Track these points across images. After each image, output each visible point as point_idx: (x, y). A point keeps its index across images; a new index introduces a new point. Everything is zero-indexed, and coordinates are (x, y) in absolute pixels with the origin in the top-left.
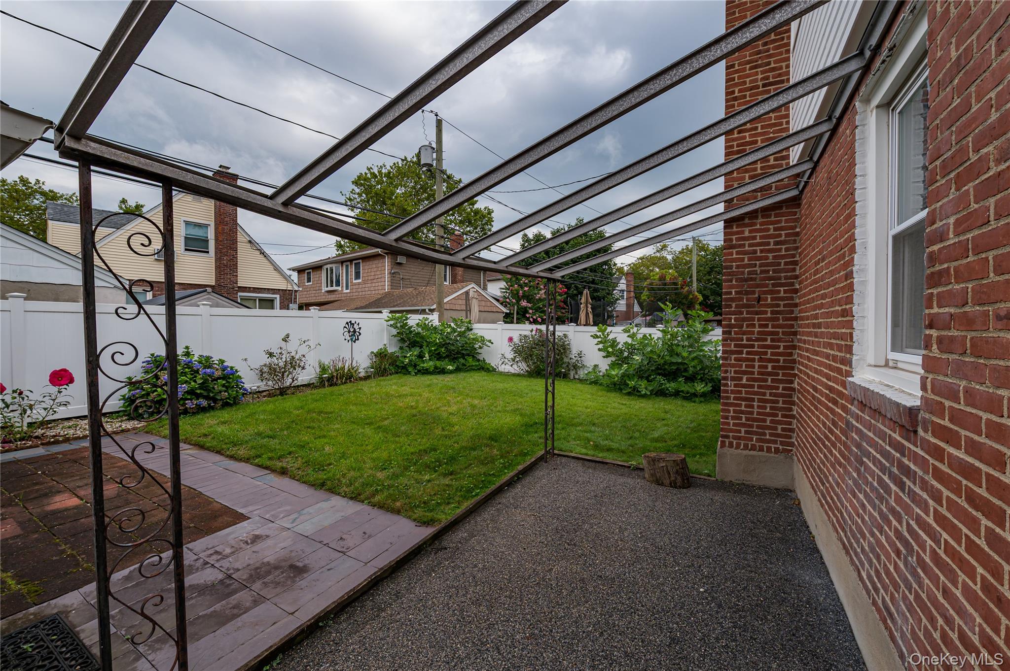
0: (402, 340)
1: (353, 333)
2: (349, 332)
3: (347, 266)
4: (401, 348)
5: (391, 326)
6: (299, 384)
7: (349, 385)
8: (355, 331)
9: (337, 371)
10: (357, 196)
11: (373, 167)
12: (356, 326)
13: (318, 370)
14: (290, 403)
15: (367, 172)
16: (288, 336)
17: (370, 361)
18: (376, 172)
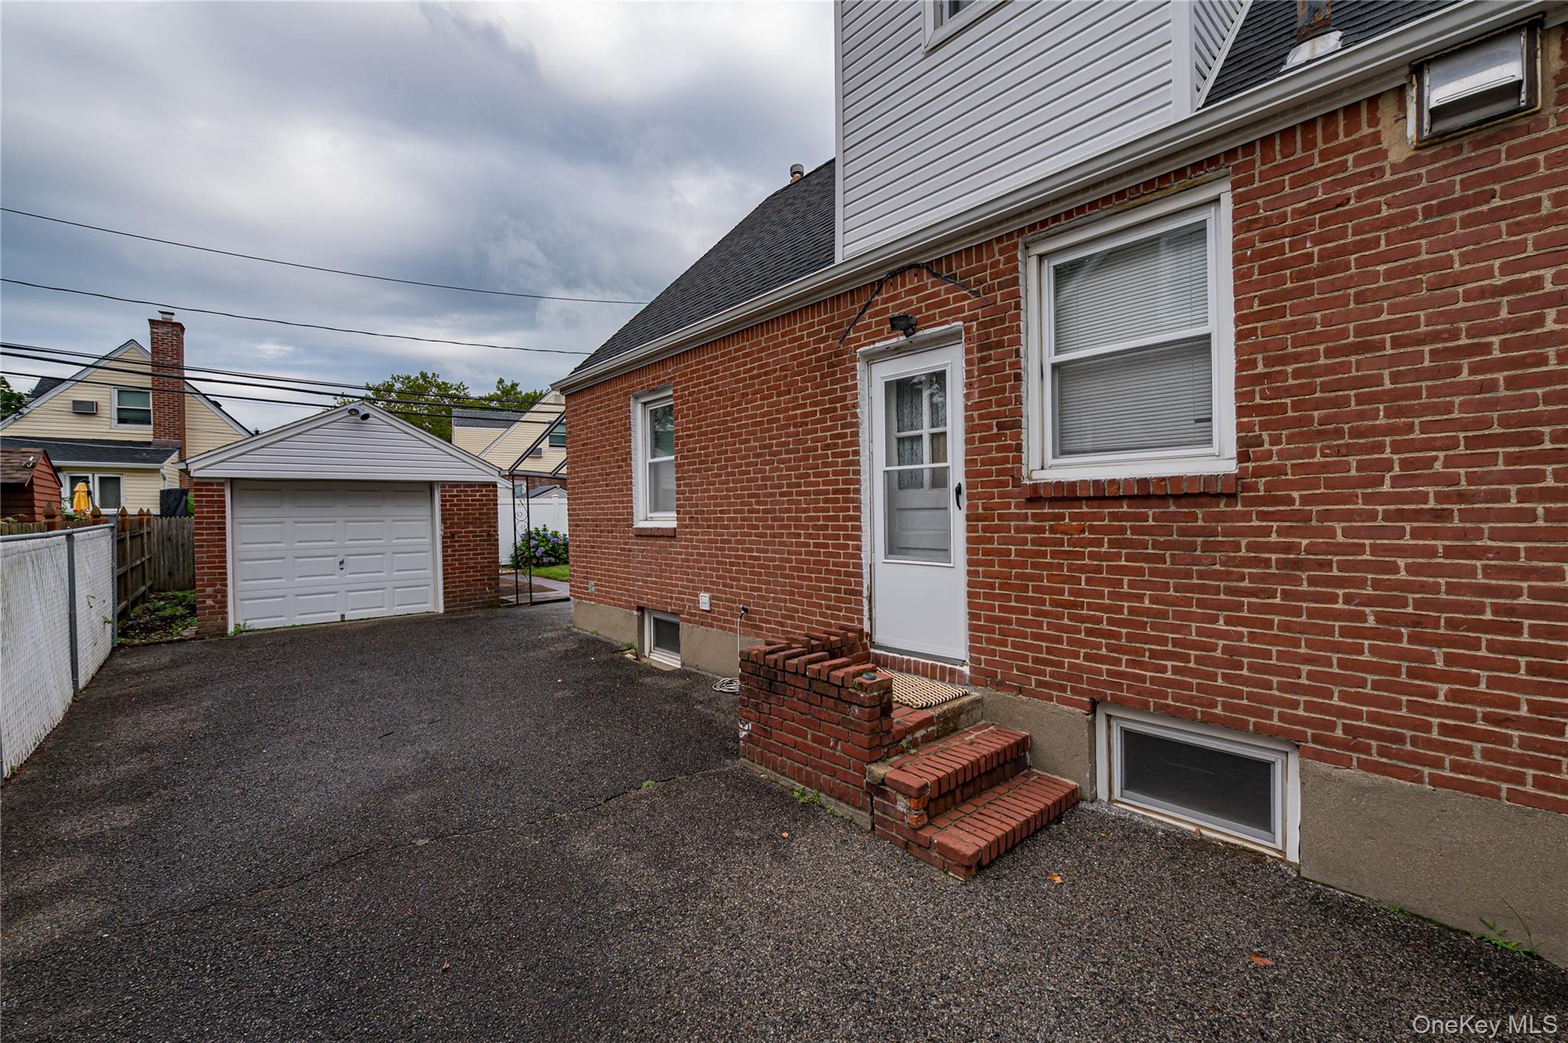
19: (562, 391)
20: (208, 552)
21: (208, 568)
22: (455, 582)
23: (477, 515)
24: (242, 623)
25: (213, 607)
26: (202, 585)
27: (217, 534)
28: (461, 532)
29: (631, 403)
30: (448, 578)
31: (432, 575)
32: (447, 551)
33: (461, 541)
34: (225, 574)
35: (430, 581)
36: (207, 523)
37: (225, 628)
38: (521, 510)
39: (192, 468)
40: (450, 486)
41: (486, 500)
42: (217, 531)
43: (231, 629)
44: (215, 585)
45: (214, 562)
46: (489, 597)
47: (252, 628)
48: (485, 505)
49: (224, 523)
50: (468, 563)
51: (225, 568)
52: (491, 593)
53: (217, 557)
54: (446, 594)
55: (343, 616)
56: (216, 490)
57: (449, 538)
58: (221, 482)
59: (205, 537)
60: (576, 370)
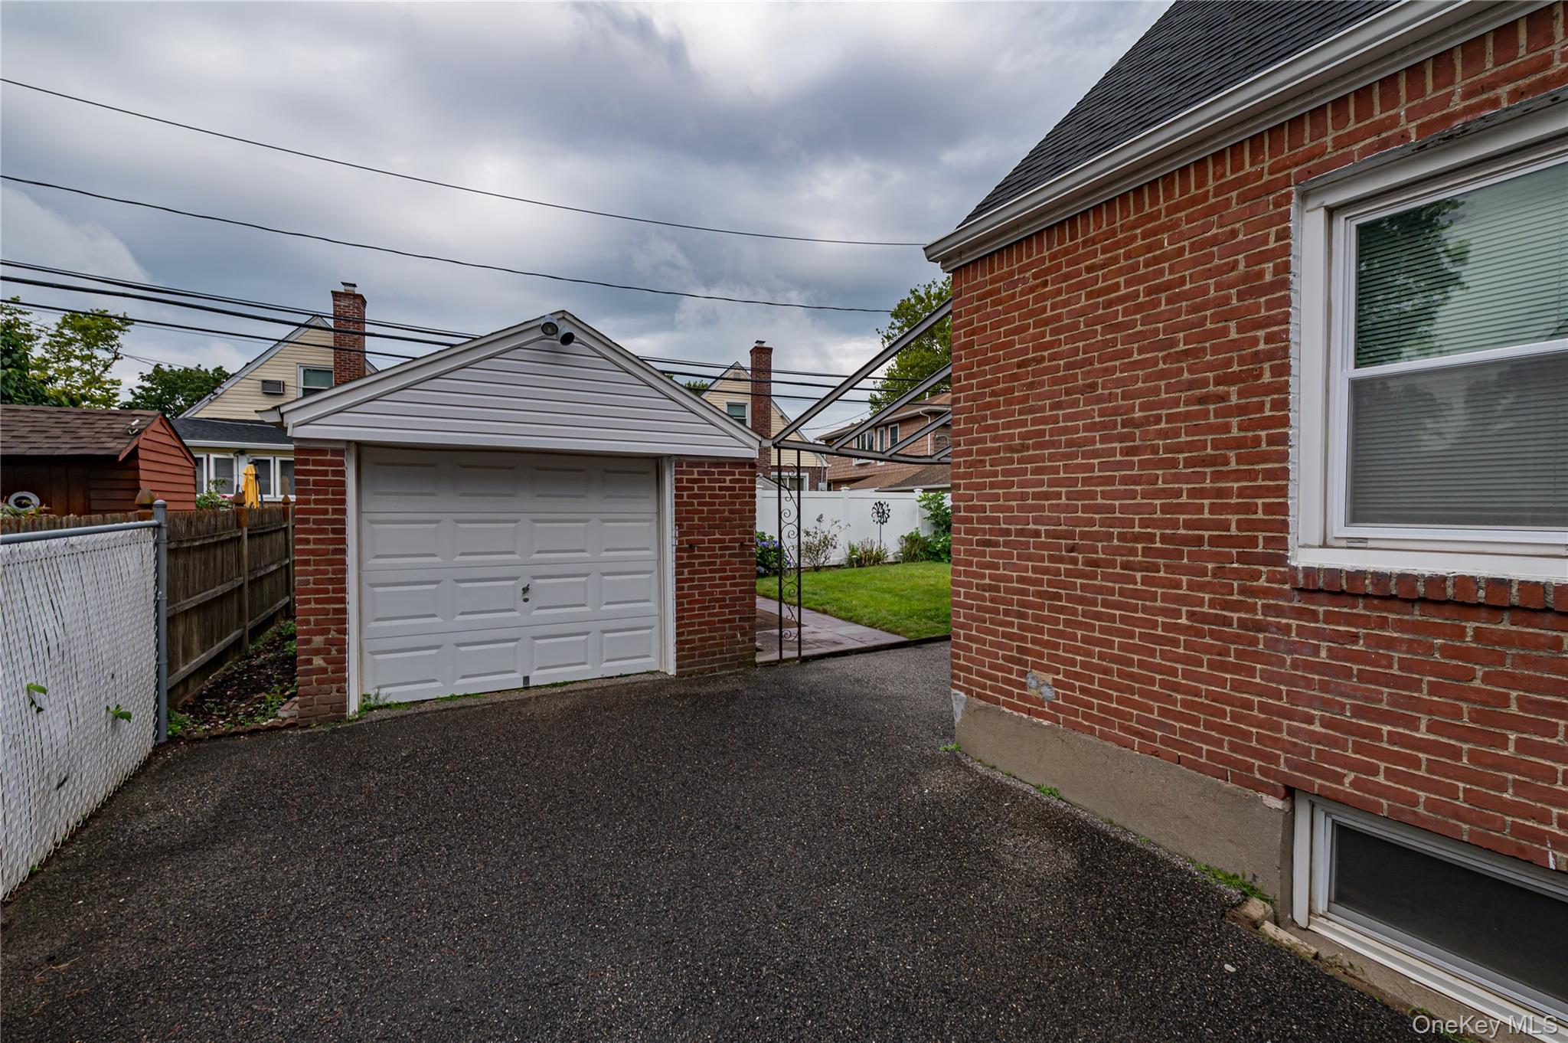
0: (937, 524)
1: (882, 514)
2: (878, 513)
3: (882, 432)
4: (935, 532)
5: (924, 506)
6: (830, 564)
7: (876, 567)
8: (883, 512)
9: (865, 553)
10: (896, 331)
11: (918, 288)
12: (885, 507)
13: (848, 551)
14: (824, 576)
15: (911, 296)
16: (821, 516)
17: (900, 546)
18: (923, 295)
19: (945, 260)
20: (317, 572)
21: (317, 601)
22: (693, 625)
23: (727, 514)
24: (372, 693)
25: (324, 671)
26: (307, 632)
27: (332, 541)
28: (703, 542)
29: (1293, 208)
30: (682, 618)
31: (656, 611)
32: (682, 573)
33: (703, 557)
34: (344, 611)
35: (655, 621)
36: (315, 522)
37: (343, 707)
38: (789, 506)
39: (290, 420)
40: (690, 465)
41: (741, 489)
42: (331, 536)
43: (353, 706)
44: (328, 631)
45: (326, 591)
46: (741, 650)
47: (388, 701)
48: (738, 496)
49: (343, 522)
50: (712, 593)
51: (343, 601)
52: (744, 642)
53: (331, 581)
54: (680, 644)
55: (526, 679)
56: (330, 463)
57: (686, 550)
58: (339, 449)
59: (311, 546)
60: (981, 209)
